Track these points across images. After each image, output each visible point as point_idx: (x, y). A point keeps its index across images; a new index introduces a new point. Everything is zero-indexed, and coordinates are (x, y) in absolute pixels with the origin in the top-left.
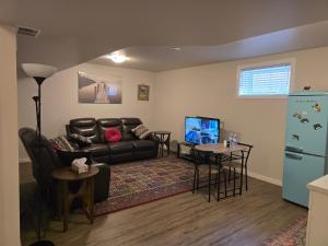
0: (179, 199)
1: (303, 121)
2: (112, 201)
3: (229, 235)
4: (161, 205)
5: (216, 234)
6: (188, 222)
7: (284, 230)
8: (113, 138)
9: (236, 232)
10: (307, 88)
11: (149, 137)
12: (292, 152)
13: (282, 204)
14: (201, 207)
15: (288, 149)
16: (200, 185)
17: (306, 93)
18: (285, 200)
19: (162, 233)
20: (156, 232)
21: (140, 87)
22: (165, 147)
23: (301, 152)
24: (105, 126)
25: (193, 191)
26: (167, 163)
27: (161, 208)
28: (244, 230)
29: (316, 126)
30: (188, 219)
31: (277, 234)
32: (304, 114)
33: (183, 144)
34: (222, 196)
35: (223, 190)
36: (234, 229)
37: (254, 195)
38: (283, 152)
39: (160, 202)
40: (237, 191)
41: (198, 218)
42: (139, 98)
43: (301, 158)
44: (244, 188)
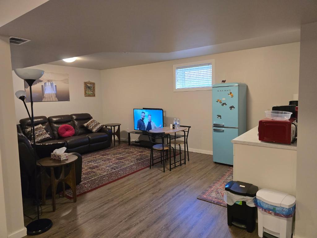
0: (141, 174)
1: (223, 104)
2: (85, 184)
3: (184, 189)
4: (128, 180)
5: (175, 190)
6: (153, 187)
7: (218, 180)
8: (67, 133)
9: (187, 187)
10: (224, 81)
11: (101, 130)
12: (217, 128)
13: (213, 165)
14: (159, 176)
15: (215, 125)
16: (155, 162)
17: (224, 84)
18: (216, 163)
19: (137, 197)
20: (131, 197)
21: (86, 84)
22: (116, 137)
23: (223, 127)
24: (57, 122)
25: (150, 167)
26: (121, 150)
27: (129, 182)
28: (194, 185)
29: (232, 107)
30: (152, 185)
31: (214, 183)
32: (224, 100)
33: (132, 132)
34: (177, 164)
35: (173, 162)
36: (185, 186)
37: (194, 163)
38: (212, 128)
39: (127, 178)
40: (182, 162)
41: (160, 183)
42: (86, 95)
43: (223, 131)
44: (187, 160)
